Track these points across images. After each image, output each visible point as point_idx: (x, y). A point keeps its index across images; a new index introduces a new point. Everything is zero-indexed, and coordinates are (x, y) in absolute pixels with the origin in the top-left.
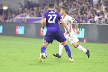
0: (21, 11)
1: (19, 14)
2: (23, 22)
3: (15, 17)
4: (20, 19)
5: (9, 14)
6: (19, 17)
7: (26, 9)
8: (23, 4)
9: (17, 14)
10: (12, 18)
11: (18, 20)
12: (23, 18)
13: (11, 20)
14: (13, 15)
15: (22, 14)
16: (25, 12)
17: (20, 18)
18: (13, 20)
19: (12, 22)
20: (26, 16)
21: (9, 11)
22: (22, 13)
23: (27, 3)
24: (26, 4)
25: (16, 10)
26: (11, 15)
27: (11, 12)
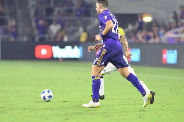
0: (174, 24)
1: (170, 29)
3: (164, 34)
4: (173, 38)
5: (155, 29)
6: (171, 34)
9: (168, 29)
10: (159, 35)
11: (169, 39)
12: (178, 36)
13: (157, 40)
14: (162, 31)
15: (177, 30)
16: (182, 25)
17: (174, 35)
18: (160, 40)
19: (160, 44)
21: (154, 24)
22: (177, 27)
25: (166, 23)
26: (158, 31)
27: (158, 26)
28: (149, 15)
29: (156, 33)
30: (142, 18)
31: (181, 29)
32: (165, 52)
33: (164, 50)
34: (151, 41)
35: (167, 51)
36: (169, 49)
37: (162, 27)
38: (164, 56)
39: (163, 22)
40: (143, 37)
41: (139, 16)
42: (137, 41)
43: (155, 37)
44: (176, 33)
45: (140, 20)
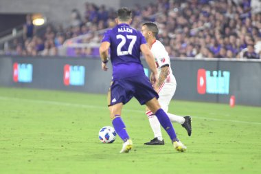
0: (76, 30)
1: (71, 35)
2: (84, 56)
3: (62, 43)
4: (74, 49)
5: (49, 36)
6: (71, 44)
7: (89, 24)
8: (83, 12)
9: (68, 35)
10: (55, 45)
11: (70, 50)
12: (82, 45)
13: (52, 52)
14: (59, 40)
15: (80, 37)
16: (88, 30)
17: (76, 45)
18: (57, 51)
19: (57, 56)
20: (89, 40)
21: (48, 29)
22: (81, 33)
23: (91, 8)
24: (88, 12)
25: (65, 27)
26: (54, 38)
27: (54, 31)
28: (42, 15)
29: (51, 42)
31: (87, 36)
33: (66, 66)
34: (45, 52)
35: (71, 68)
37: (59, 33)
39: (61, 27)
40: (33, 48)
41: (28, 18)
42: (24, 53)
43: (49, 47)
44: (80, 41)
45: (29, 23)
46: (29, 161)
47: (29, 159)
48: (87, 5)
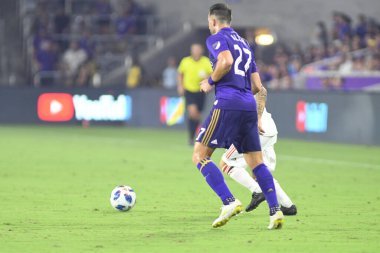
0: (320, 50)
1: (312, 59)
2: (331, 89)
3: (299, 70)
4: (317, 80)
5: (281, 60)
6: (313, 71)
7: (338, 43)
8: (330, 26)
9: (307, 59)
10: (289, 73)
11: (310, 81)
12: (330, 73)
13: (285, 83)
14: (295, 65)
15: (326, 62)
16: (336, 50)
17: (319, 73)
18: (291, 82)
19: (291, 90)
20: (337, 67)
21: (279, 50)
22: (326, 55)
23: (341, 20)
24: (337, 25)
25: (304, 46)
26: (287, 63)
27: (288, 53)
28: (269, 30)
29: (283, 68)
30: (254, 38)
31: (334, 60)
32: (302, 109)
33: (300, 103)
34: (273, 84)
35: (307, 106)
36: (310, 102)
37: (295, 56)
38: (301, 117)
39: (298, 46)
41: (248, 33)
43: (280, 76)
44: (325, 68)
45: (250, 40)
46: (250, 242)
47: (250, 239)
48: (336, 15)
